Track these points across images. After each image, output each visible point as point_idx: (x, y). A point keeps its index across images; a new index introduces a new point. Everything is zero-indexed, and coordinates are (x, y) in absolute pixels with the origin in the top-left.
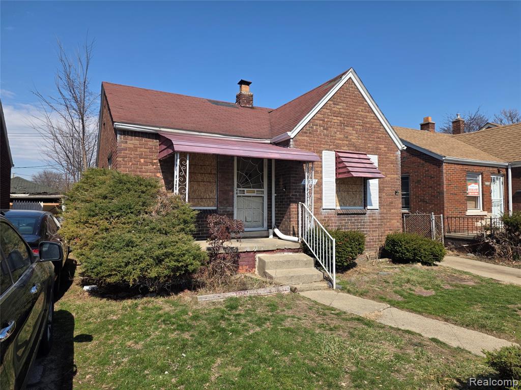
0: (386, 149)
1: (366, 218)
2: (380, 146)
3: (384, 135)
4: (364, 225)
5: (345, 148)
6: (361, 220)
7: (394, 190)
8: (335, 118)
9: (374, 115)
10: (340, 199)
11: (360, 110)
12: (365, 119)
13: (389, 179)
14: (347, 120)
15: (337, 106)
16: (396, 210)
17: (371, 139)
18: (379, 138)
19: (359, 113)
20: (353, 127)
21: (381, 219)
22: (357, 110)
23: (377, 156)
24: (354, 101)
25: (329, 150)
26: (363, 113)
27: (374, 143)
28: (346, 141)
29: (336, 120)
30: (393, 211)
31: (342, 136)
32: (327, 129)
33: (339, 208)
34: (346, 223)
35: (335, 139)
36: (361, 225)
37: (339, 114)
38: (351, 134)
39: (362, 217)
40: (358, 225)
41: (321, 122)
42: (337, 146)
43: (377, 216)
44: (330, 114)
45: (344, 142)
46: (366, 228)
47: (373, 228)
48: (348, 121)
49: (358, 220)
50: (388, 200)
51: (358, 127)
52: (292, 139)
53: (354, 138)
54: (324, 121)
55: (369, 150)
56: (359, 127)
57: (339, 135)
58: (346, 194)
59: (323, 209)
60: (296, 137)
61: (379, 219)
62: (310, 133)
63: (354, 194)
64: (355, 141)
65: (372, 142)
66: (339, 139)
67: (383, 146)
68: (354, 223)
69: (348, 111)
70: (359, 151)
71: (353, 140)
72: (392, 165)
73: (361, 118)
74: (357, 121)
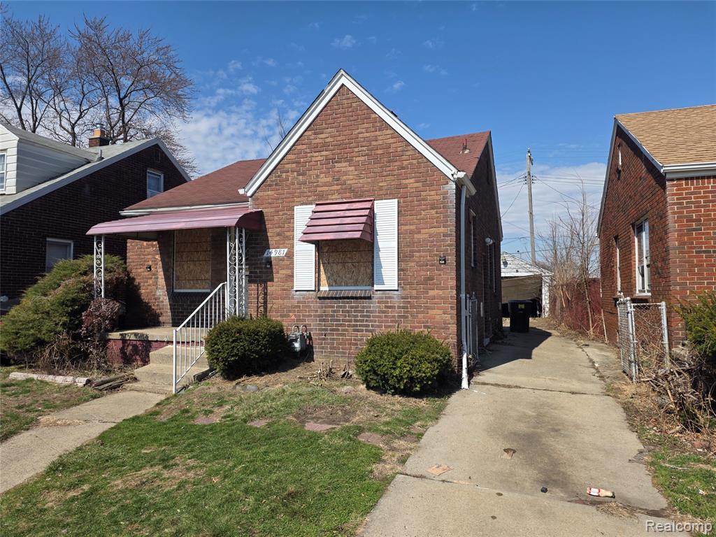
0: (420, 184)
1: (374, 305)
2: (407, 181)
3: (415, 162)
4: (369, 316)
5: (334, 197)
6: (363, 307)
7: (436, 255)
8: (316, 154)
9: (392, 132)
10: (329, 275)
11: (364, 130)
12: (374, 143)
13: (427, 236)
14: (339, 151)
15: (321, 136)
16: (441, 292)
17: (385, 173)
18: (403, 168)
19: (361, 135)
20: (350, 161)
21: (403, 307)
22: (357, 132)
23: (396, 200)
24: (351, 119)
25: (306, 204)
26: (368, 135)
27: (393, 178)
28: (337, 185)
29: (318, 157)
30: (431, 293)
31: (330, 179)
32: (304, 174)
33: (325, 288)
34: (334, 311)
35: (317, 186)
36: (361, 316)
37: (325, 146)
38: (346, 173)
39: (365, 303)
40: (357, 316)
41: (294, 165)
42: (321, 196)
43: (396, 301)
44: (308, 150)
45: (331, 188)
46: (371, 321)
47: (387, 322)
48: (342, 153)
49: (357, 307)
50: (422, 273)
51: (358, 159)
52: (251, 197)
53: (351, 179)
54: (298, 163)
55: (381, 192)
56: (363, 158)
57: (323, 179)
58: (340, 267)
59: (296, 291)
60: (256, 195)
61: (399, 307)
62: (276, 185)
63: (355, 267)
64: (354, 181)
65: (388, 178)
66: (325, 185)
67: (412, 180)
68: (348, 312)
69: (339, 138)
70: (362, 196)
71: (349, 182)
72: (433, 212)
73: (364, 144)
74: (356, 150)
